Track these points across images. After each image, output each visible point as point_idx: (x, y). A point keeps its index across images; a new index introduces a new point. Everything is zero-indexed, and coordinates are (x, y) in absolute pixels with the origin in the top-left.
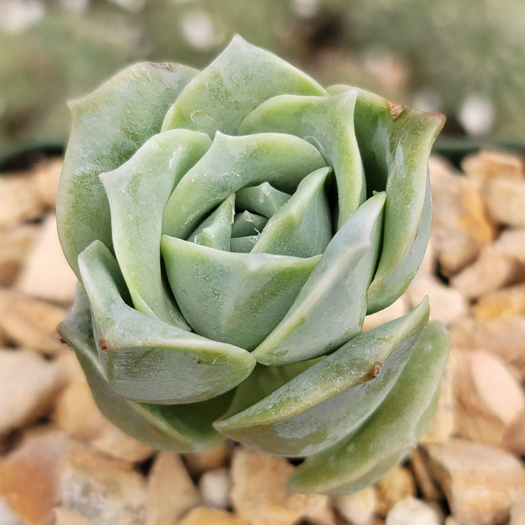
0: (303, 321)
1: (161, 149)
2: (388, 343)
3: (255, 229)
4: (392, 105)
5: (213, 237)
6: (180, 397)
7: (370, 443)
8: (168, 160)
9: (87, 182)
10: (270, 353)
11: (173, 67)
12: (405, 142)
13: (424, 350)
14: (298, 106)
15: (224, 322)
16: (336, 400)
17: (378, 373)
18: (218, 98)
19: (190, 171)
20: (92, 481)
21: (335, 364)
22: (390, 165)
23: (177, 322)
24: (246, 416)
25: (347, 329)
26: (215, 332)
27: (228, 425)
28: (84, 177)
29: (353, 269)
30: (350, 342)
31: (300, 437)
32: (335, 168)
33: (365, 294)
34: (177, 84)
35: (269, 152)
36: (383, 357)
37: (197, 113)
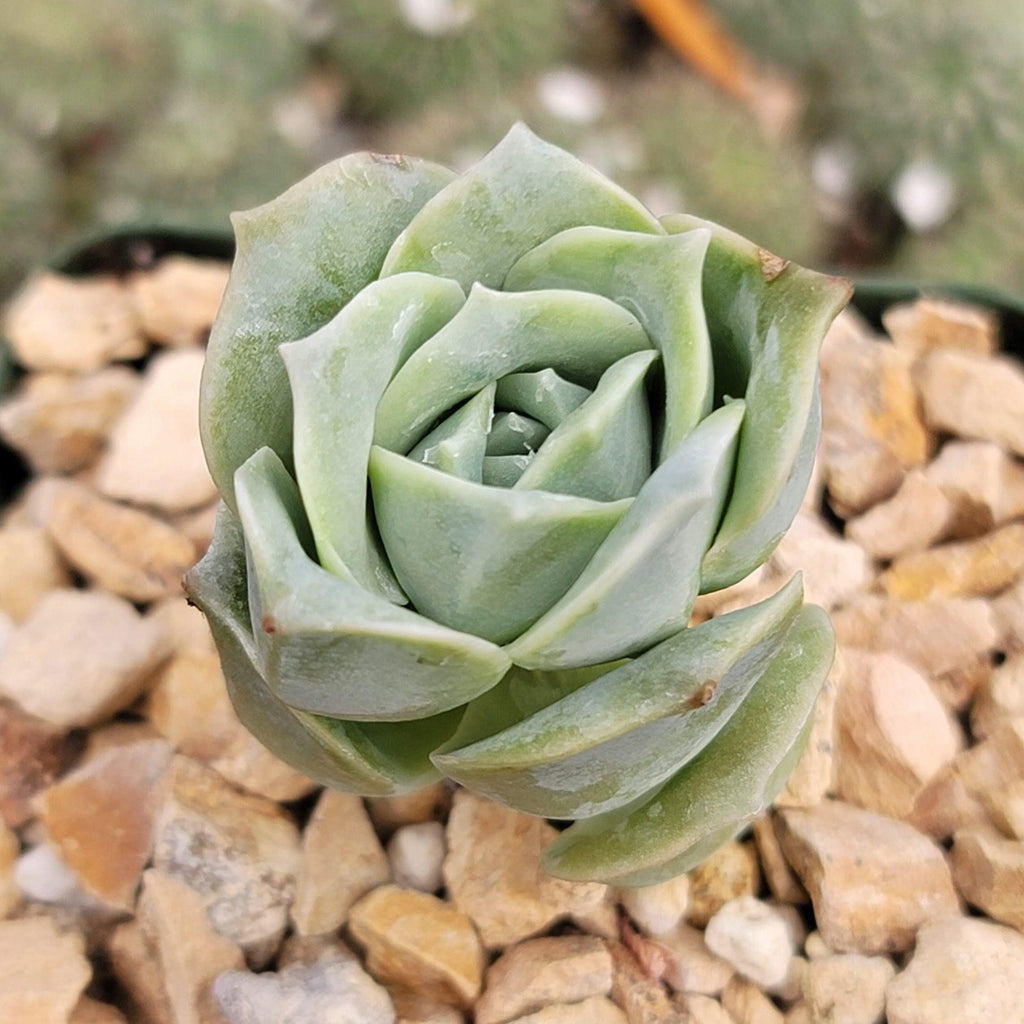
0: (594, 607)
1: (381, 308)
2: (729, 649)
3: (525, 444)
4: (766, 257)
5: (456, 455)
6: (383, 712)
7: (690, 803)
8: (391, 326)
9: (255, 349)
10: (536, 654)
11: (407, 162)
12: (782, 324)
13: (789, 656)
14: (611, 247)
15: (463, 596)
16: (637, 735)
17: (709, 699)
18: (479, 226)
19: (425, 345)
21: (641, 678)
22: (756, 357)
23: (386, 588)
24: (488, 750)
25: (664, 622)
26: (447, 610)
27: (456, 762)
28: (251, 341)
29: (681, 529)
30: (666, 642)
31: (573, 790)
32: (664, 354)
33: (698, 567)
34: (411, 194)
35: (557, 322)
36: (719, 673)
37: (443, 248)
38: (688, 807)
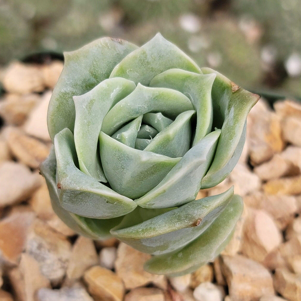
0: (165, 191)
1: (108, 88)
2: (207, 209)
3: (150, 136)
4: (233, 85)
5: (127, 137)
6: (95, 216)
7: (191, 254)
8: (110, 94)
9: (67, 96)
10: (145, 204)
11: (123, 42)
12: (236, 107)
13: (228, 211)
14: (184, 76)
15: (124, 182)
16: (175, 233)
17: (199, 224)
18: (143, 65)
19: (121, 101)
20: (44, 243)
21: (178, 215)
22: (226, 116)
23: (101, 177)
25: (188, 198)
26: (119, 186)
27: (117, 234)
28: (66, 93)
29: (195, 169)
30: (188, 204)
31: (154, 246)
32: (197, 112)
33: (200, 181)
34: (123, 52)
35: (164, 98)
36: (203, 216)
37: (130, 70)
38: (190, 255)
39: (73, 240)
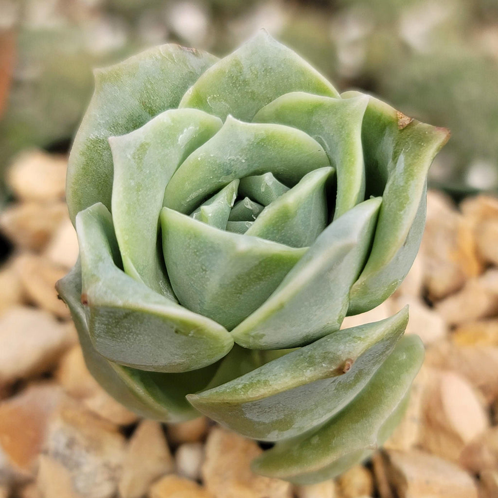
1: (172, 124)
2: (362, 342)
3: (253, 215)
4: (401, 116)
5: (210, 215)
6: (156, 364)
8: (177, 136)
9: (100, 147)
10: (247, 334)
11: (199, 53)
12: (407, 152)
13: (398, 359)
14: (311, 105)
15: (208, 298)
16: (305, 390)
17: (348, 369)
18: (236, 86)
19: (198, 149)
20: (78, 436)
21: (308, 355)
22: (391, 172)
23: (165, 293)
24: (216, 392)
25: (325, 324)
28: (98, 141)
29: (338, 264)
30: (326, 336)
31: (267, 422)
32: (337, 168)
33: (347, 293)
34: (199, 69)
35: (276, 143)
36: (355, 355)
37: (214, 97)
38: (334, 438)
39: (128, 431)
